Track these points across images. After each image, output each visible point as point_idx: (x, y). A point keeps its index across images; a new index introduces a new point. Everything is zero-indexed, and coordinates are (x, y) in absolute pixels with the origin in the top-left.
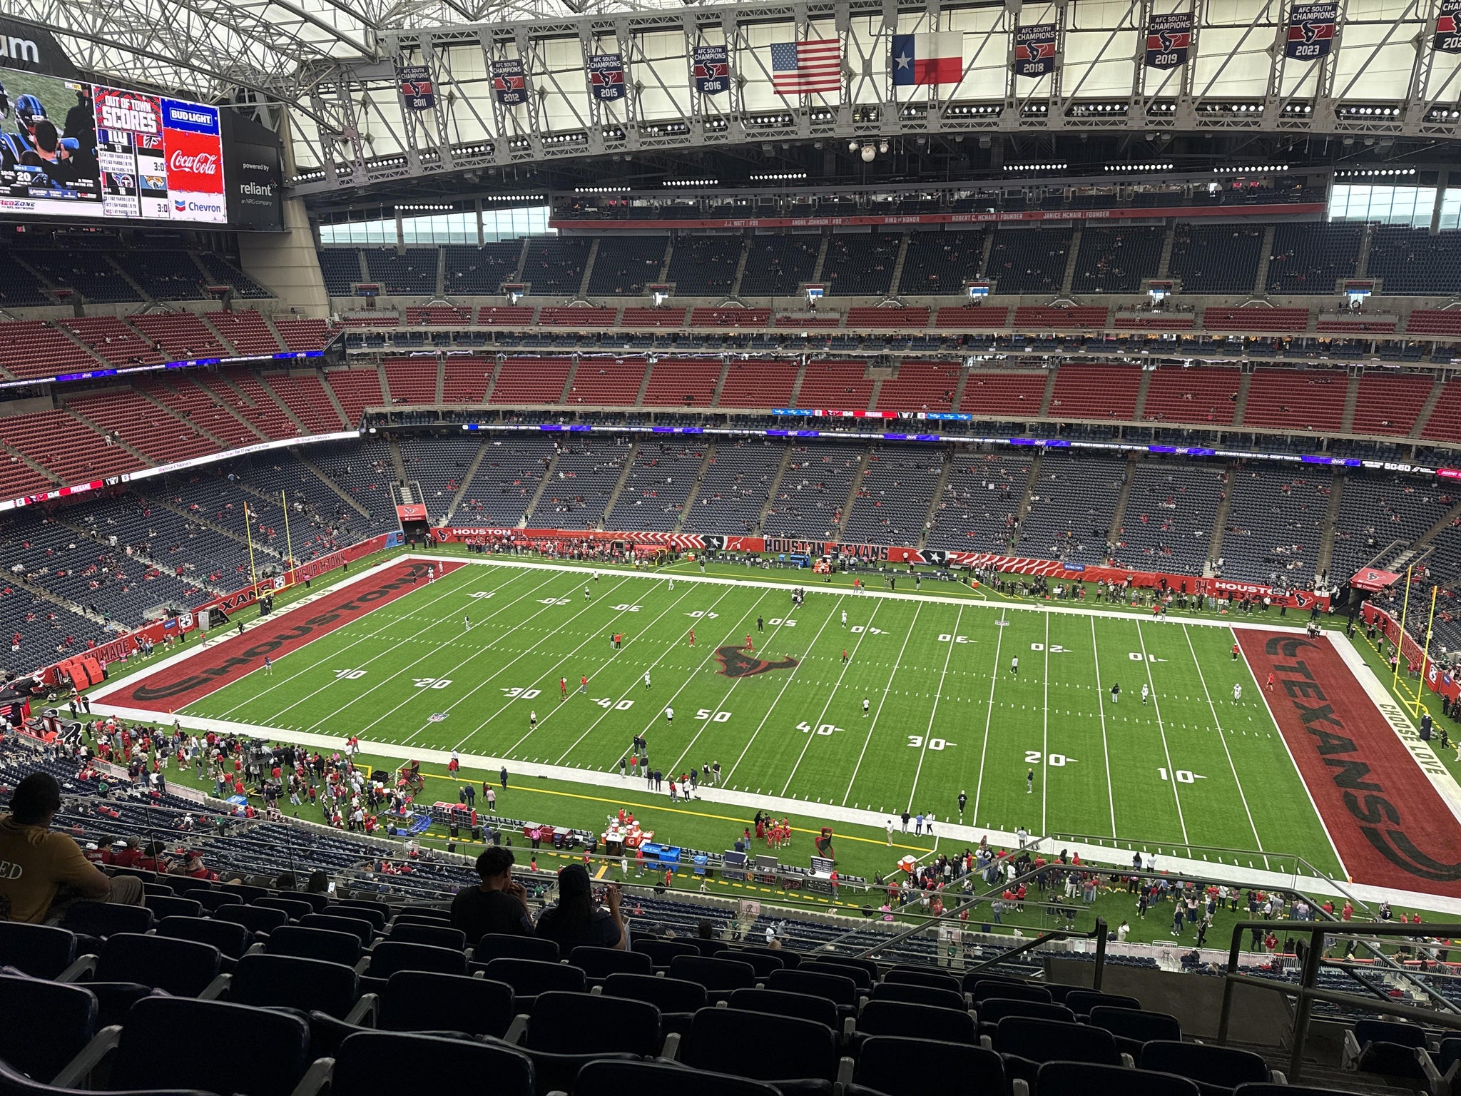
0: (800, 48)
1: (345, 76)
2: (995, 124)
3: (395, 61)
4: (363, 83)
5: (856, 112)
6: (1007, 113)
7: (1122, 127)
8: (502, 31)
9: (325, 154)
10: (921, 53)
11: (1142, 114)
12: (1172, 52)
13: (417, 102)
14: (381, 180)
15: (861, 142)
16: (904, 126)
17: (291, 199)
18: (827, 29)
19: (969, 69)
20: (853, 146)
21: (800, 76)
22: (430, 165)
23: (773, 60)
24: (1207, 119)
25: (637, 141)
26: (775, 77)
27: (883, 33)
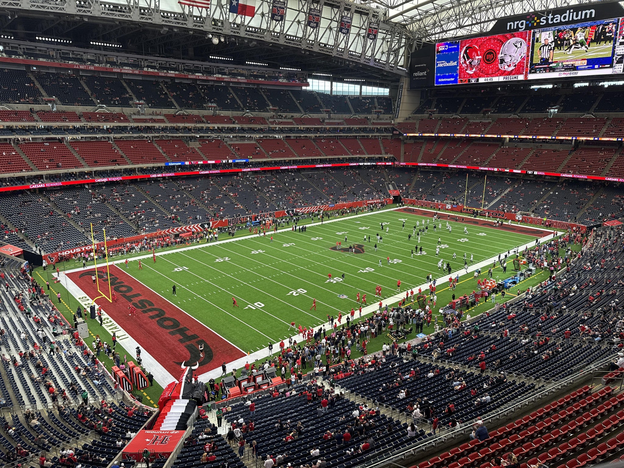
2: (262, 37)
5: (212, 21)
6: (267, 34)
11: (305, 43)
12: (315, 23)
15: (213, 34)
16: (232, 31)
19: (256, 13)
20: (210, 36)
24: (321, 49)
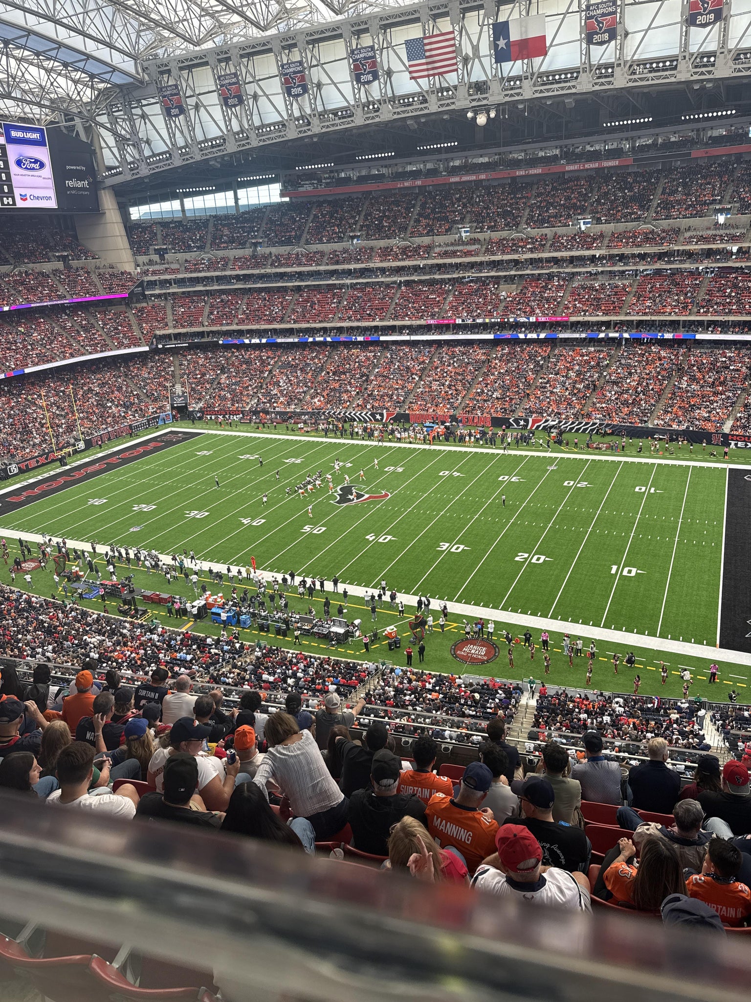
0: (426, 41)
1: (126, 97)
2: (574, 87)
3: (156, 83)
4: (139, 101)
5: (470, 88)
6: (583, 77)
7: (673, 80)
8: (222, 52)
9: (121, 156)
10: (515, 35)
11: (688, 67)
12: (709, 13)
13: (174, 111)
14: (157, 170)
15: (475, 111)
16: (506, 95)
17: (104, 189)
18: (445, 25)
19: (551, 45)
20: (470, 115)
21: (427, 63)
22: (186, 157)
23: (407, 53)
24: (740, 66)
25: (318, 126)
26: (411, 66)
27: (486, 23)
